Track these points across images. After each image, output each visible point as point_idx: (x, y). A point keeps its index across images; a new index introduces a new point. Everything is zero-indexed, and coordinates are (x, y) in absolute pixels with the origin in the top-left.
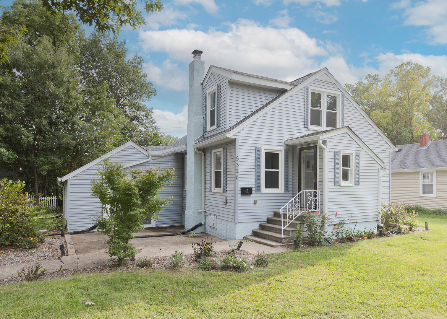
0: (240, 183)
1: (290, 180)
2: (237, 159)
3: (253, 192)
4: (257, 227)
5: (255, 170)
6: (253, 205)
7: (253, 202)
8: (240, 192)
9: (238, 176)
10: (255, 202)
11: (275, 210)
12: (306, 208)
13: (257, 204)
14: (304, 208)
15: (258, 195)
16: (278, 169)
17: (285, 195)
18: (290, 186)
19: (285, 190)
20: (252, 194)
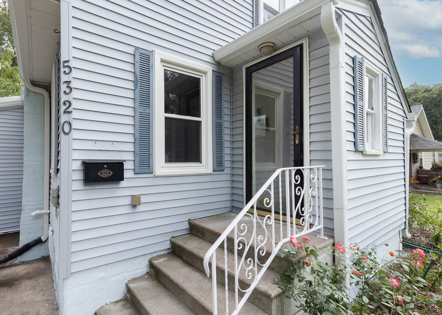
0: (76, 145)
1: (227, 144)
2: (67, 70)
3: (127, 174)
4: (141, 270)
5: (135, 113)
6: (127, 210)
7: (128, 201)
8: (79, 176)
9: (70, 124)
10: (135, 202)
11: (192, 217)
12: (291, 216)
13: (140, 208)
14: (279, 213)
15: (144, 180)
16: (199, 116)
17: (215, 178)
18: (227, 158)
19: (215, 167)
20: (122, 179)
